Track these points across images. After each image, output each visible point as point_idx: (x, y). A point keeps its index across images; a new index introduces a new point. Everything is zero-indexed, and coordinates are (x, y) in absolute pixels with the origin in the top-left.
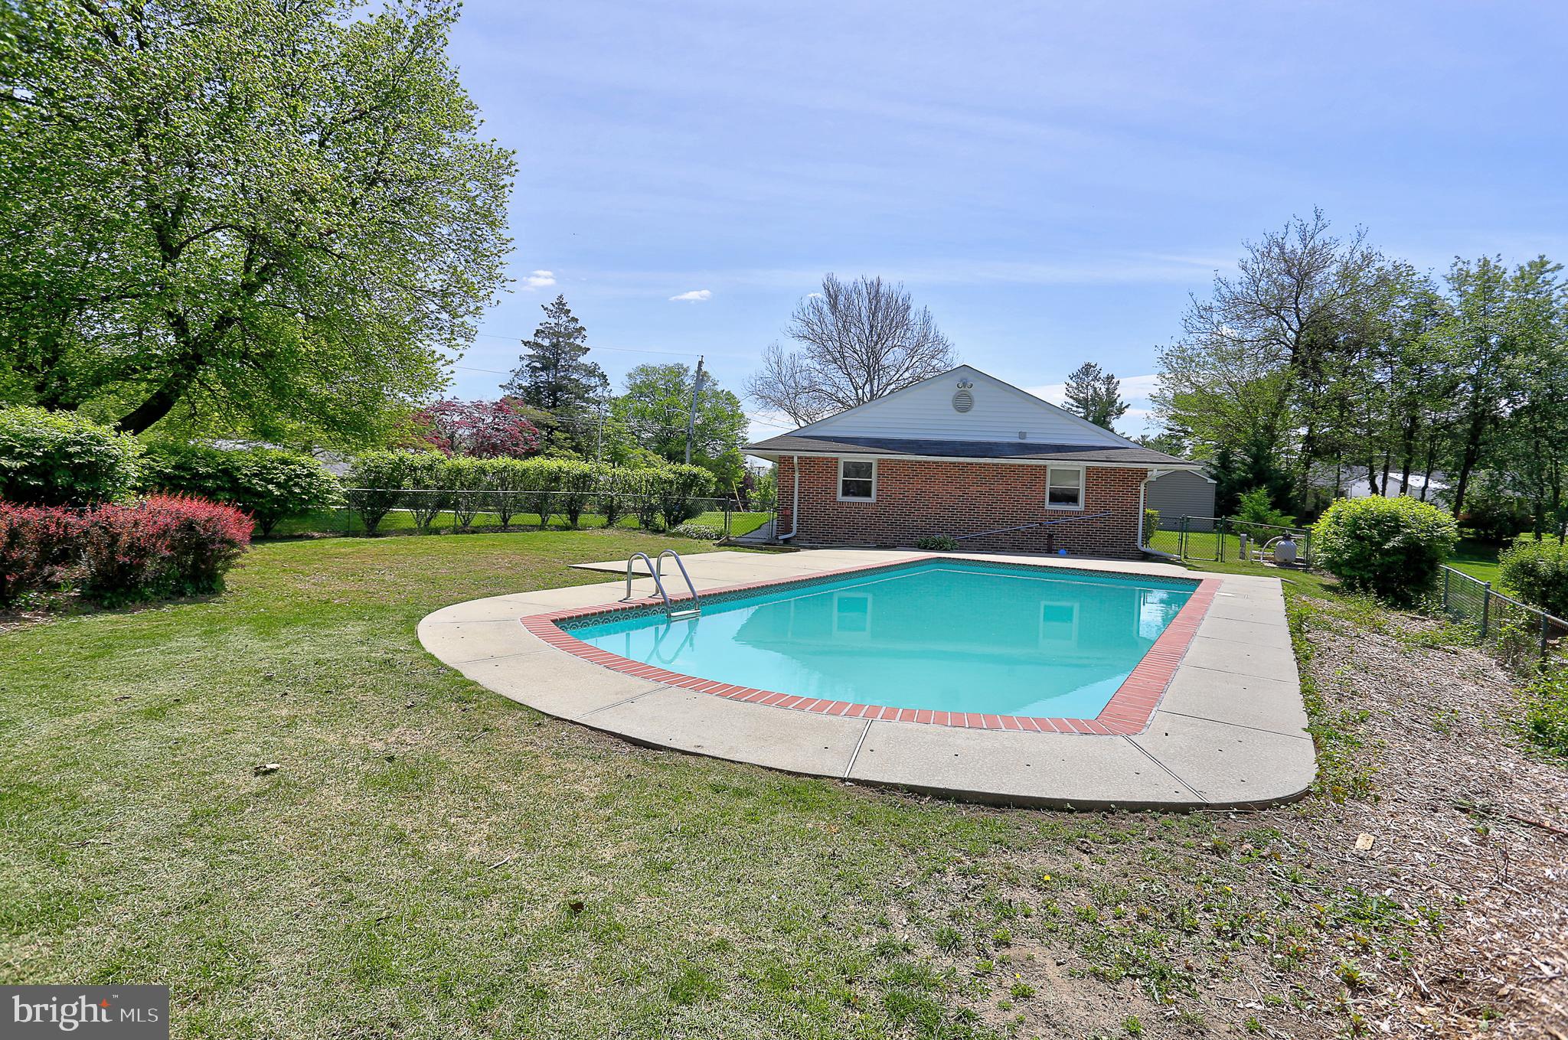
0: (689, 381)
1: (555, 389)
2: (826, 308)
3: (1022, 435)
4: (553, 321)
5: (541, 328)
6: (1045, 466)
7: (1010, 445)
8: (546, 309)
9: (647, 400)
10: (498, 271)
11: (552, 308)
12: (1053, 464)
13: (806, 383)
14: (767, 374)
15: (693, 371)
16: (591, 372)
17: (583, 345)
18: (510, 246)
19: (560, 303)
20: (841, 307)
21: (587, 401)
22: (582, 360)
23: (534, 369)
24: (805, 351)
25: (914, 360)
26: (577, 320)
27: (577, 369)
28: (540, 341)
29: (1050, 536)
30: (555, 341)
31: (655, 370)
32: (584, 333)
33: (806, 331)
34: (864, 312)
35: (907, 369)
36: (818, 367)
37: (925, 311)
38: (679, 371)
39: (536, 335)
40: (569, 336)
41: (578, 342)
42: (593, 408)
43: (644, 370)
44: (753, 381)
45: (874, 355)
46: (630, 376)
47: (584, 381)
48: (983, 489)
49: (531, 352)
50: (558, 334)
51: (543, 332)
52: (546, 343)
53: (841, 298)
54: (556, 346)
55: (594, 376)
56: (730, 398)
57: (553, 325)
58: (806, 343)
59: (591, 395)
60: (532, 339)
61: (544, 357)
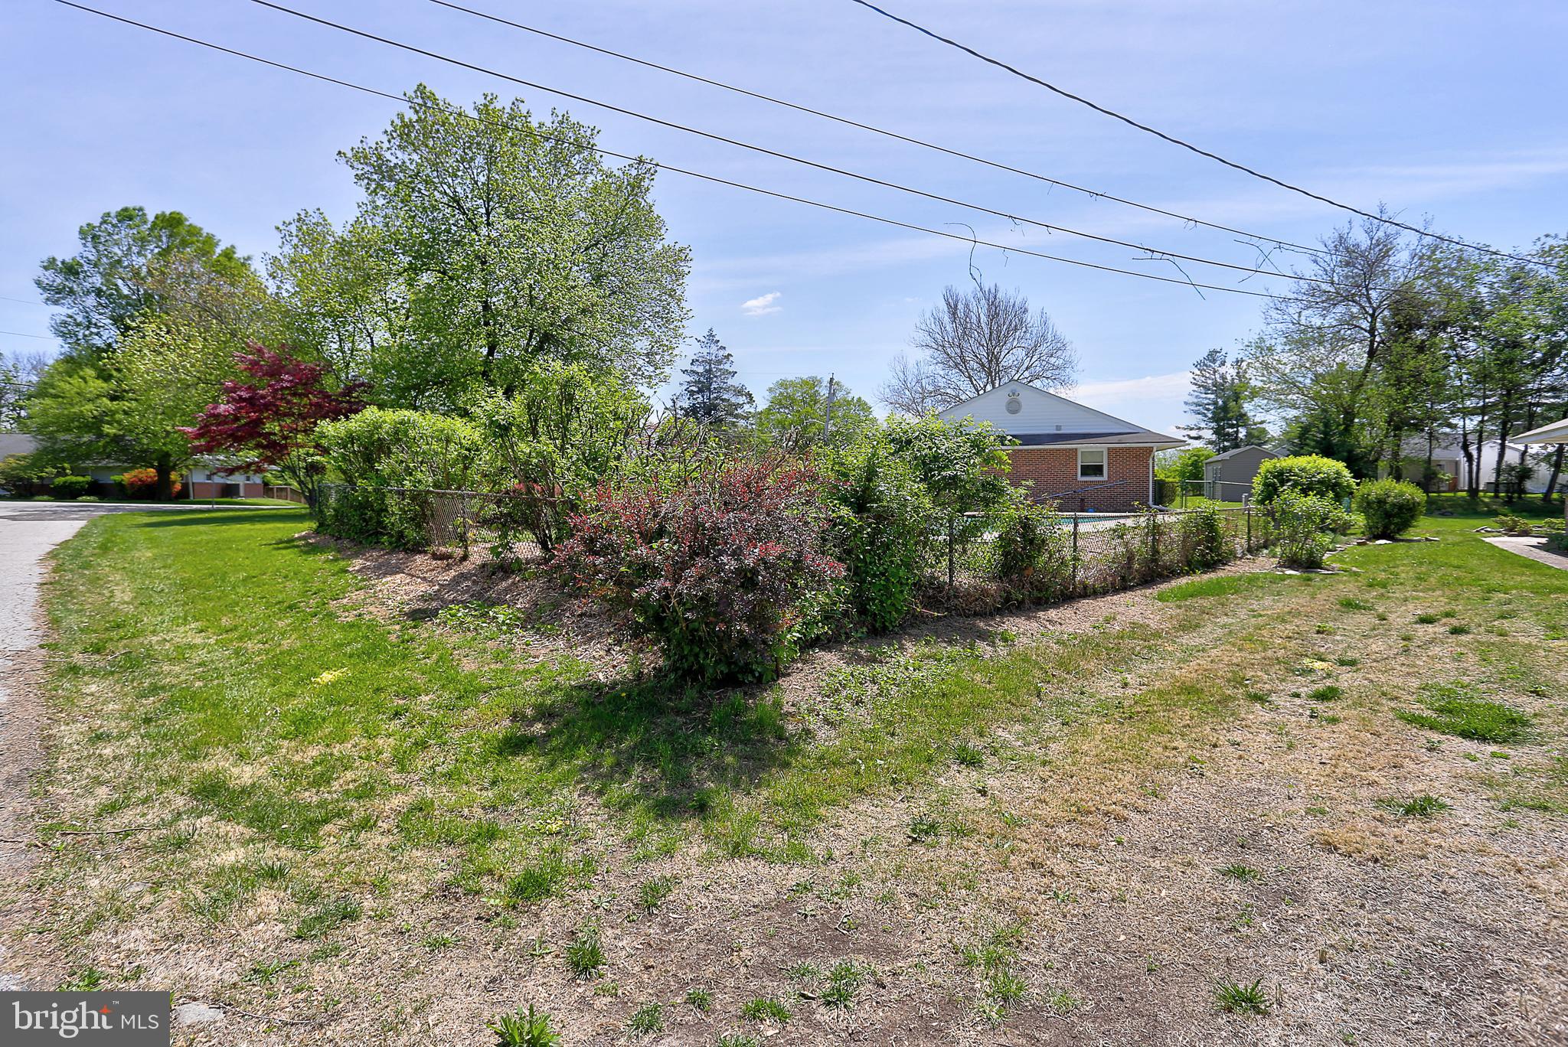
0: (824, 392)
1: (709, 409)
2: (946, 319)
3: (1058, 428)
4: (705, 351)
5: (695, 357)
6: (1076, 449)
7: (1048, 435)
8: (699, 341)
9: (787, 411)
10: (681, 331)
11: (704, 340)
12: (1082, 447)
13: (930, 388)
14: (895, 382)
15: (825, 383)
16: (739, 392)
17: (731, 370)
18: (690, 314)
19: (711, 335)
20: (960, 313)
21: (737, 416)
22: (731, 382)
23: (692, 393)
24: (928, 358)
25: (1034, 360)
26: (724, 348)
27: (727, 390)
28: (694, 368)
29: (1082, 500)
30: (708, 367)
31: (792, 384)
32: (731, 358)
33: (929, 339)
34: (983, 318)
35: (1027, 369)
36: (942, 373)
37: (1042, 313)
38: (813, 383)
39: (692, 364)
40: (719, 362)
41: (727, 367)
42: (742, 423)
43: (783, 384)
44: (882, 390)
45: (994, 358)
46: (770, 390)
47: (733, 400)
48: (1031, 468)
49: (689, 379)
50: (710, 362)
51: (697, 361)
52: (701, 369)
53: (960, 306)
54: (709, 371)
55: (742, 395)
56: (861, 405)
57: (705, 354)
58: (929, 352)
59: (740, 411)
60: (689, 367)
61: (699, 382)
